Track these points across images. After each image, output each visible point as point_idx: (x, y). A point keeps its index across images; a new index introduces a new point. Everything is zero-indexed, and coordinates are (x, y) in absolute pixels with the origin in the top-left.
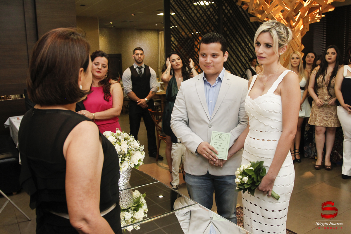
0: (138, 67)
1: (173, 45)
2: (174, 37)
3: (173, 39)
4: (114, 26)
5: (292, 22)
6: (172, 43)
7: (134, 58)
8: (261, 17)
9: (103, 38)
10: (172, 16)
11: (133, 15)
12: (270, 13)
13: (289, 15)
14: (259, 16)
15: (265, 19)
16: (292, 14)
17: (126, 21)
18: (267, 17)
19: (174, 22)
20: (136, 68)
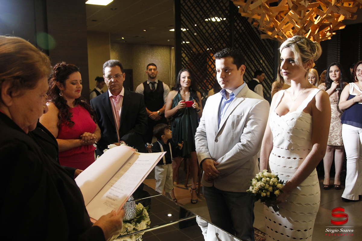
0: (151, 83)
1: (184, 61)
2: (185, 53)
3: (183, 55)
4: (126, 42)
6: (182, 59)
7: (147, 74)
8: (272, 35)
9: (114, 54)
10: (183, 32)
11: (145, 30)
12: (280, 30)
13: (300, 33)
14: (270, 33)
15: (276, 37)
16: (302, 32)
17: (138, 36)
18: (278, 35)
19: (185, 38)
20: (149, 83)
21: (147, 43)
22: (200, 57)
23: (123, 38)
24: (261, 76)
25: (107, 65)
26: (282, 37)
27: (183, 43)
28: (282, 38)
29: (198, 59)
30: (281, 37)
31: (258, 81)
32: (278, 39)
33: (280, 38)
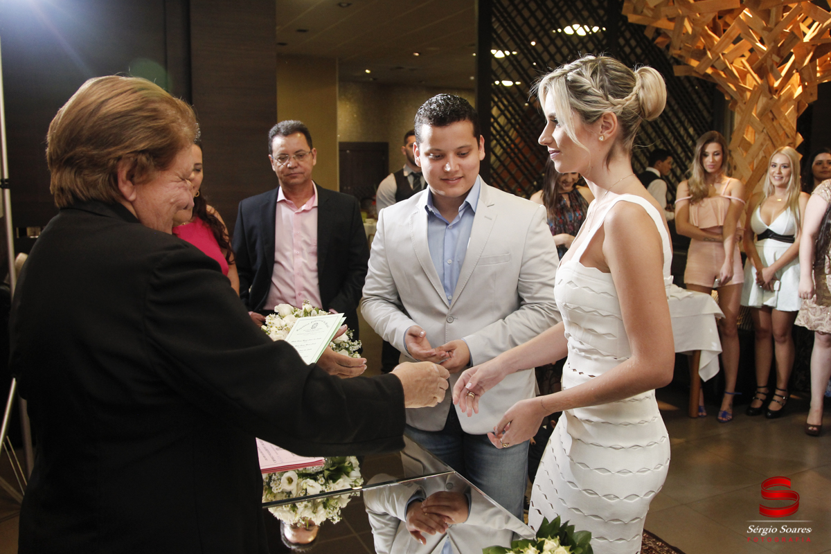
0: (412, 174)
1: (495, 125)
2: (499, 108)
3: (495, 111)
4: (374, 79)
5: (772, 78)
6: (492, 120)
7: (405, 153)
8: (699, 66)
9: (348, 106)
10: (497, 60)
11: (417, 54)
12: (719, 57)
13: (766, 62)
14: (694, 63)
15: (709, 71)
16: (773, 60)
17: (401, 68)
18: (713, 67)
19: (499, 72)
20: (409, 175)
21: (423, 82)
22: (533, 118)
23: (368, 71)
24: (666, 162)
25: (277, 133)
26: (725, 74)
27: (495, 84)
28: (724, 76)
29: (528, 123)
30: (722, 73)
31: (657, 173)
32: (715, 77)
33: (720, 75)
